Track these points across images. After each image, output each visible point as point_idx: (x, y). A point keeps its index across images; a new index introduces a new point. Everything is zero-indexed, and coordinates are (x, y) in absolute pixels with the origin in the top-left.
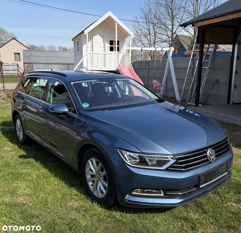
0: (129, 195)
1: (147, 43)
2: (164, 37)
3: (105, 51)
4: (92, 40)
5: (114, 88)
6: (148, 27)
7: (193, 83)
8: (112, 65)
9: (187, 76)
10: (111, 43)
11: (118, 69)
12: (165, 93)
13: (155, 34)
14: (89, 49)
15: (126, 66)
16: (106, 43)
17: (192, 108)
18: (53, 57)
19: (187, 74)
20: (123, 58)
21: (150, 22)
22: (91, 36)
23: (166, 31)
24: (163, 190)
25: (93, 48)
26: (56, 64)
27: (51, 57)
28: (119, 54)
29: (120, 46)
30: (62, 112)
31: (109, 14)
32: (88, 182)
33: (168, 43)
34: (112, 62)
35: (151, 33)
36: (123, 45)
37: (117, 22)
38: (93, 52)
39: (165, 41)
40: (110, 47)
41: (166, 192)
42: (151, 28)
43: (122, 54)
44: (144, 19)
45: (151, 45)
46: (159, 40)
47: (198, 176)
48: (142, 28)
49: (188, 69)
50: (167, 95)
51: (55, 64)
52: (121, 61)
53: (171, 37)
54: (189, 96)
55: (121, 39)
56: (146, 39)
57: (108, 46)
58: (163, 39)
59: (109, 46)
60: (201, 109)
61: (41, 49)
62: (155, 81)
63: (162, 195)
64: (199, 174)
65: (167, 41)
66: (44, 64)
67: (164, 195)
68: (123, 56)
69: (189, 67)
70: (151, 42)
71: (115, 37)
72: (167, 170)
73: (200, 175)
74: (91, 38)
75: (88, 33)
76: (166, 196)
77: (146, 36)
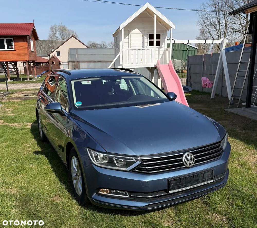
0: (96, 194)
1: (215, 34)
2: (237, 27)
3: (144, 46)
4: (129, 35)
5: (129, 86)
6: (218, 16)
7: (245, 80)
8: (150, 61)
9: (237, 72)
10: (151, 37)
11: (156, 66)
12: (221, 92)
13: (226, 24)
14: (127, 45)
15: (167, 62)
16: (145, 37)
17: (243, 109)
18: (97, 55)
19: (238, 70)
20: (164, 54)
21: (220, 9)
22: (129, 30)
23: (240, 19)
24: (128, 192)
25: (130, 43)
26: (100, 62)
27: (96, 54)
28: (160, 49)
29: (161, 40)
30: (55, 110)
31: (148, 6)
32: (73, 180)
33: (241, 33)
34: (150, 58)
35: (221, 23)
36: (165, 39)
37: (155, 14)
38: (130, 48)
39: (238, 31)
40: (156, 41)
41: (131, 194)
42: (221, 16)
43: (163, 49)
44: (212, 7)
45: (220, 36)
46: (230, 30)
47: (167, 180)
48: (210, 17)
49: (239, 63)
50: (223, 94)
51: (98, 62)
52: (162, 56)
53: (245, 25)
54: (241, 96)
55: (162, 32)
56: (215, 30)
57: (147, 40)
58: (235, 29)
59: (149, 40)
60: (252, 111)
61: (103, 46)
62: (203, 78)
63: (128, 196)
64: (169, 178)
65: (240, 31)
66: (88, 62)
67: (130, 197)
68: (165, 51)
69: (240, 61)
70: (220, 33)
71: (154, 30)
72: (132, 171)
73: (169, 180)
74: (129, 33)
75: (124, 28)
76: (132, 199)
77: (214, 26)
